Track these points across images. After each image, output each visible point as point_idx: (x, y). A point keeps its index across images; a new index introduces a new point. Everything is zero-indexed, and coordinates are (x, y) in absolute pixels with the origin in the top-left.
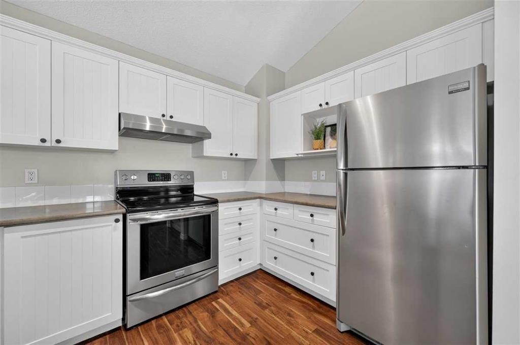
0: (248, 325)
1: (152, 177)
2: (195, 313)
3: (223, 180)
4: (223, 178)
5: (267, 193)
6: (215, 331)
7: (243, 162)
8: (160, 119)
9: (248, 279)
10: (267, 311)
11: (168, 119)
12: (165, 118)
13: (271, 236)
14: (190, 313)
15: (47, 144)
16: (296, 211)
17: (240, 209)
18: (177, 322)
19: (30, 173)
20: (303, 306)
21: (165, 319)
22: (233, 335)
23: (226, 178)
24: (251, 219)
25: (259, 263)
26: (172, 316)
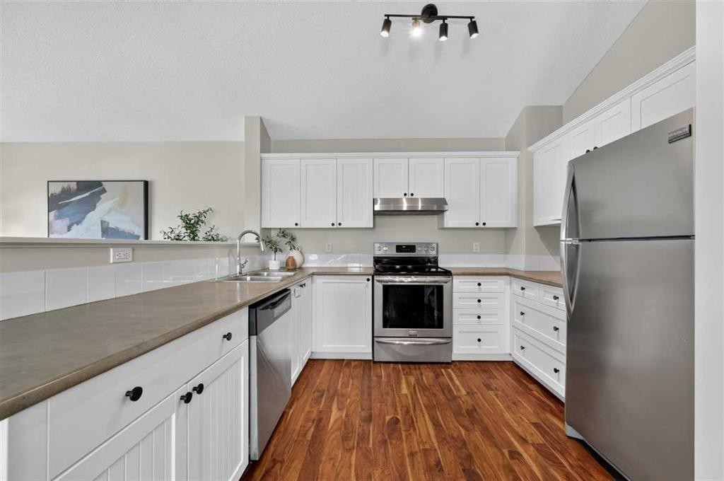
0: (464, 392)
1: (399, 248)
2: (423, 371)
3: (475, 253)
4: (474, 251)
5: (527, 270)
6: (433, 386)
7: (503, 232)
8: (401, 199)
9: (491, 367)
10: (491, 393)
11: (410, 197)
12: (407, 196)
13: (518, 320)
14: (419, 369)
15: (335, 227)
16: (542, 292)
17: (479, 284)
18: (407, 370)
19: (329, 246)
20: (540, 405)
21: (400, 366)
22: (446, 393)
23: (478, 251)
24: (497, 298)
25: (509, 352)
26: (405, 366)
